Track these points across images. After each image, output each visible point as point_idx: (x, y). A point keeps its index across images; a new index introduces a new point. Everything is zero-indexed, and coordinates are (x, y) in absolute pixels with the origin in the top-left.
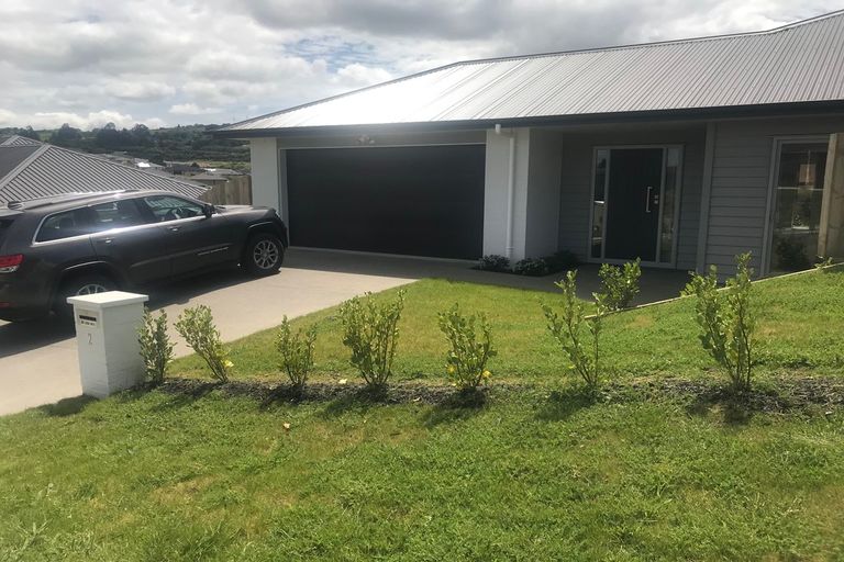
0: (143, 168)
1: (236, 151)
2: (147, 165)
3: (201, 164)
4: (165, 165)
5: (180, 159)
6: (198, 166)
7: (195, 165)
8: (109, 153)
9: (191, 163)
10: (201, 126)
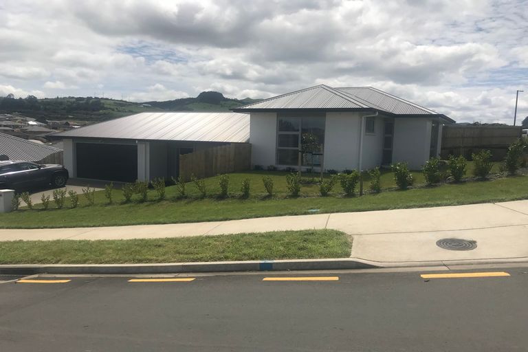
0: (32, 125)
1: (94, 115)
2: (35, 123)
3: (71, 123)
4: (47, 123)
5: (58, 119)
6: (69, 124)
7: (67, 124)
8: (9, 113)
9: (64, 122)
10: (73, 98)
